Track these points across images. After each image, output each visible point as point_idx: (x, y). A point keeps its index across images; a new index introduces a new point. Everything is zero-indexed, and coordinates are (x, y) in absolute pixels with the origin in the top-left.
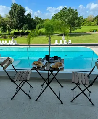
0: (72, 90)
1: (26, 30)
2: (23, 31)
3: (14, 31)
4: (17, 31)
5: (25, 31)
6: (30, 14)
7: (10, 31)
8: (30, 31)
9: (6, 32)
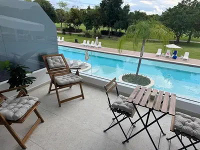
0: (168, 139)
1: (119, 29)
2: (114, 30)
3: (102, 28)
4: (106, 29)
5: (117, 30)
6: (129, 7)
7: (97, 29)
8: (123, 31)
9: (92, 29)
